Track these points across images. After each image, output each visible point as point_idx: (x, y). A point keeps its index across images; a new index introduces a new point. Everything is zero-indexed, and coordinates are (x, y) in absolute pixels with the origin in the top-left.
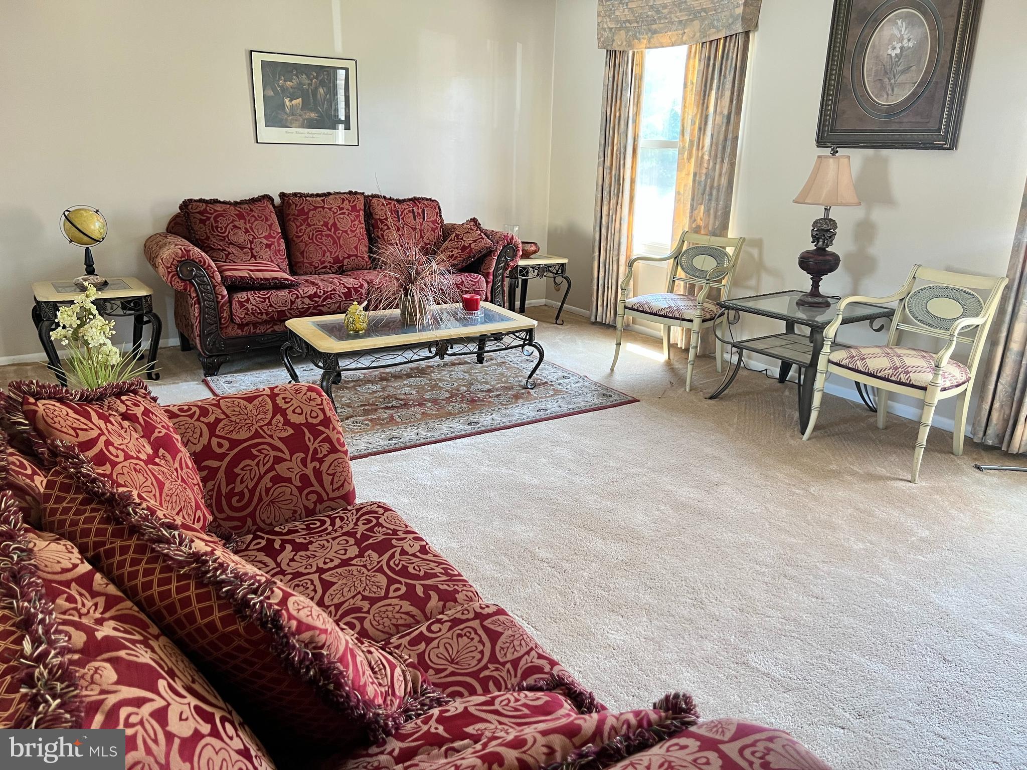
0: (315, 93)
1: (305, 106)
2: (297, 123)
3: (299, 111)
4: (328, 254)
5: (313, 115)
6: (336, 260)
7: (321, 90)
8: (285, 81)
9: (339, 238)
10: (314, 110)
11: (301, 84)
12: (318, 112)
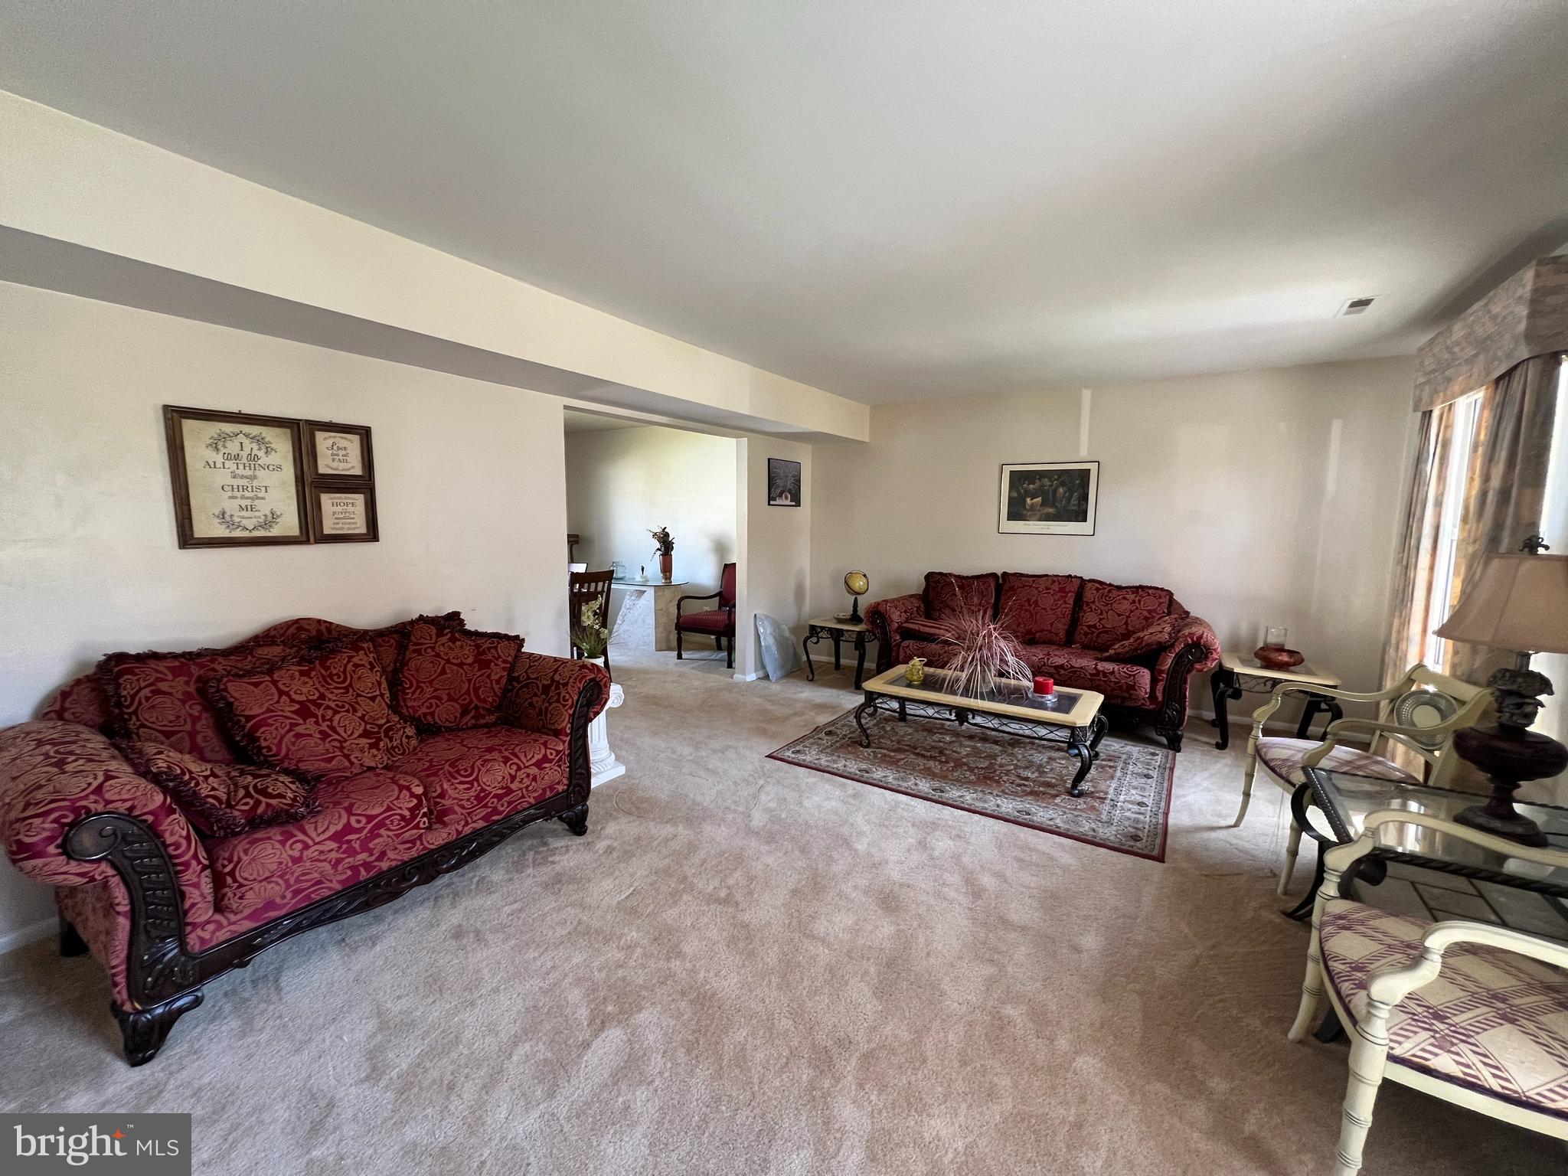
0: (1055, 491)
1: (1044, 504)
2: (1036, 518)
3: (1038, 508)
4: (1022, 626)
5: (1051, 510)
6: (1029, 632)
7: (1061, 490)
8: (1029, 484)
9: (1036, 614)
10: (1053, 506)
11: (1043, 486)
12: (1056, 507)
